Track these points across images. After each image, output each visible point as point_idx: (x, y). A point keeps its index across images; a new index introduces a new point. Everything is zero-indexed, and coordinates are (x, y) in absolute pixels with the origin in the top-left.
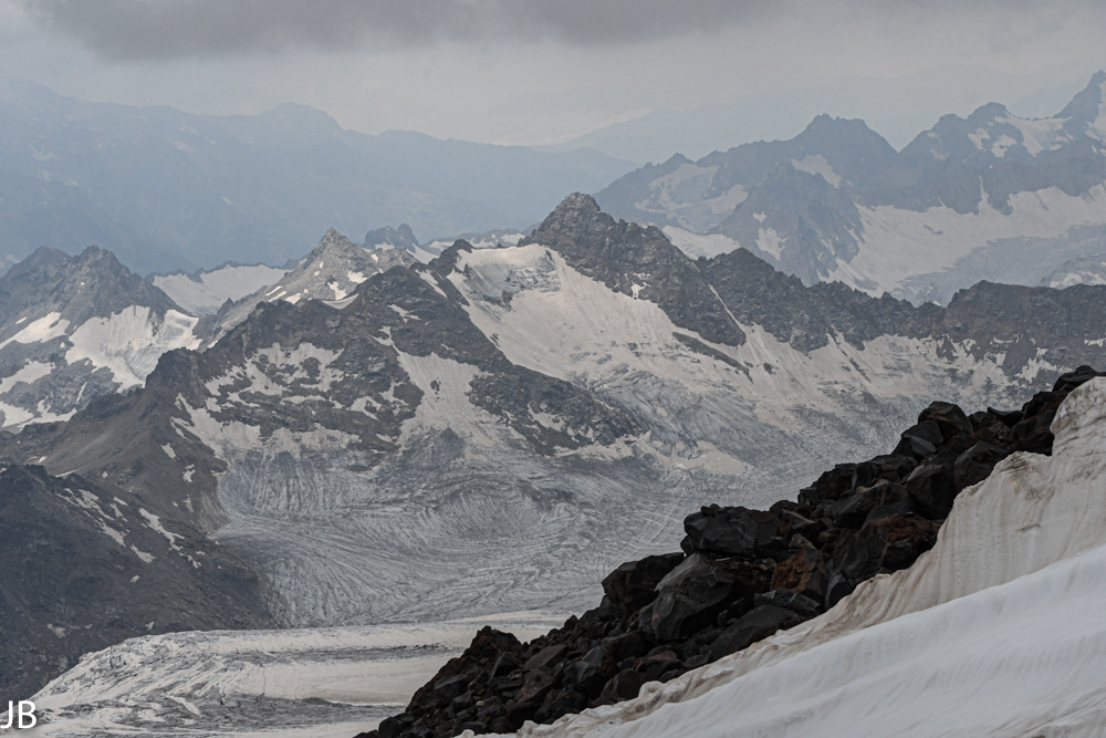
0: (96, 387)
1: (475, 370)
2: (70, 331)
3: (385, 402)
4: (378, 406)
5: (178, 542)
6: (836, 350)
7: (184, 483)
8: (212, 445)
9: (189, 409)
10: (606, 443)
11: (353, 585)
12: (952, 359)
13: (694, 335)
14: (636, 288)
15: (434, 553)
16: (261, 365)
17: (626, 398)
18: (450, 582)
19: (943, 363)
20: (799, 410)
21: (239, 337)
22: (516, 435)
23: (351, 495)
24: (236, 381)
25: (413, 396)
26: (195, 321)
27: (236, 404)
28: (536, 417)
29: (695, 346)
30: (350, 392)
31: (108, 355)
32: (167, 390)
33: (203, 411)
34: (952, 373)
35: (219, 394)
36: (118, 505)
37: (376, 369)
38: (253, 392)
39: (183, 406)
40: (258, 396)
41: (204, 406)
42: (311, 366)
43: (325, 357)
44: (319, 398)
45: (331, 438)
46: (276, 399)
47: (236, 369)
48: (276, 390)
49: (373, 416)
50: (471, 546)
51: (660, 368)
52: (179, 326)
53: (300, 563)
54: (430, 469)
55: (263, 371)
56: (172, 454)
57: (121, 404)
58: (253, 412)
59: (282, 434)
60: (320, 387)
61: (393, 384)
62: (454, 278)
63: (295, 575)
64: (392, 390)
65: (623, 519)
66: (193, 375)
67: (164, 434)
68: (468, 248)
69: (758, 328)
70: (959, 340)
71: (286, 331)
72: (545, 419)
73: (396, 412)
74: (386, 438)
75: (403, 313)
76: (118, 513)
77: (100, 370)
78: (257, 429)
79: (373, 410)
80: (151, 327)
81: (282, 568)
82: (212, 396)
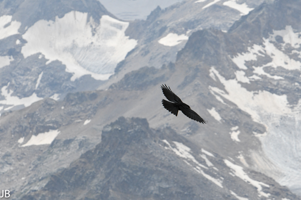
0: (52, 76)
2: (22, 31)
8: (248, 111)
26: (126, 25)
27: (262, 76)
31: (58, 51)
32: (201, 63)
33: (233, 82)
35: (245, 68)
36: (207, 156)
38: (275, 66)
39: (217, 78)
41: (234, 77)
46: (296, 73)
47: (257, 48)
55: (280, 49)
58: (278, 84)
66: (221, 51)
67: (209, 101)
71: (297, 16)
78: (284, 98)
82: (240, 70)
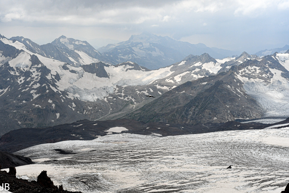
1: (281, 71)
3: (268, 75)
4: (267, 76)
5: (243, 94)
7: (238, 85)
16: (247, 69)
21: (243, 64)
23: (265, 89)
24: (244, 71)
25: (272, 75)
26: (220, 64)
27: (244, 74)
30: (262, 73)
35: (241, 73)
37: (266, 70)
39: (236, 74)
40: (247, 73)
41: (239, 74)
42: (255, 69)
43: (257, 68)
44: (257, 74)
45: (260, 80)
46: (250, 74)
47: (243, 69)
49: (266, 77)
52: (218, 65)
54: (277, 86)
56: (236, 81)
58: (247, 76)
59: (252, 79)
60: (257, 72)
61: (269, 73)
62: (276, 57)
64: (269, 74)
68: (278, 53)
73: (270, 77)
74: (269, 81)
75: (269, 62)
77: (207, 70)
79: (266, 76)
80: (214, 65)
81: (259, 99)
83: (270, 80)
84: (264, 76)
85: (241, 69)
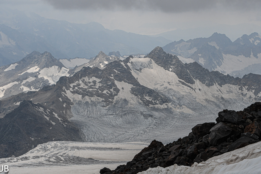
0: (45, 84)
1: (132, 86)
2: (40, 70)
3: (111, 92)
4: (109, 92)
5: (61, 120)
6: (216, 87)
7: (63, 107)
8: (71, 99)
9: (66, 90)
10: (161, 104)
11: (101, 133)
12: (242, 90)
13: (183, 81)
14: (170, 69)
15: (120, 127)
16: (83, 81)
17: (166, 94)
18: (123, 134)
19: (240, 91)
20: (206, 100)
21: (78, 74)
22: (140, 101)
23: (102, 112)
24: (77, 84)
25: (117, 90)
26: (68, 70)
27: (77, 90)
28: (146, 97)
29: (183, 83)
30: (103, 89)
31: (48, 77)
32: (61, 85)
33: (69, 91)
34: (242, 94)
35: (73, 87)
36: (48, 111)
37: (109, 84)
38: (81, 87)
39: (64, 89)
40: (82, 88)
41: (69, 90)
42: (94, 82)
43: (98, 80)
44: (96, 89)
45: (98, 99)
46: (86, 89)
47: (77, 82)
48: (86, 87)
49: (108, 95)
50: (128, 126)
51: (175, 88)
52: (65, 71)
53: (89, 127)
54: (120, 108)
55: (83, 83)
56: (61, 100)
57: (50, 88)
58: (80, 92)
59: (87, 97)
60: (96, 87)
62: (129, 64)
63: (88, 130)
64: (113, 89)
65: (164, 122)
66: (67, 82)
67: (60, 96)
68: (132, 57)
69: (198, 80)
70: (244, 86)
71: (89, 74)
72: (147, 98)
73: (113, 94)
74: (111, 100)
75: (116, 71)
76: (48, 113)
77: (46, 80)
78: (81, 96)
80: (58, 71)
81: (85, 128)
82: (71, 88)
83: (113, 99)
84: (105, 92)
85: (73, 82)
